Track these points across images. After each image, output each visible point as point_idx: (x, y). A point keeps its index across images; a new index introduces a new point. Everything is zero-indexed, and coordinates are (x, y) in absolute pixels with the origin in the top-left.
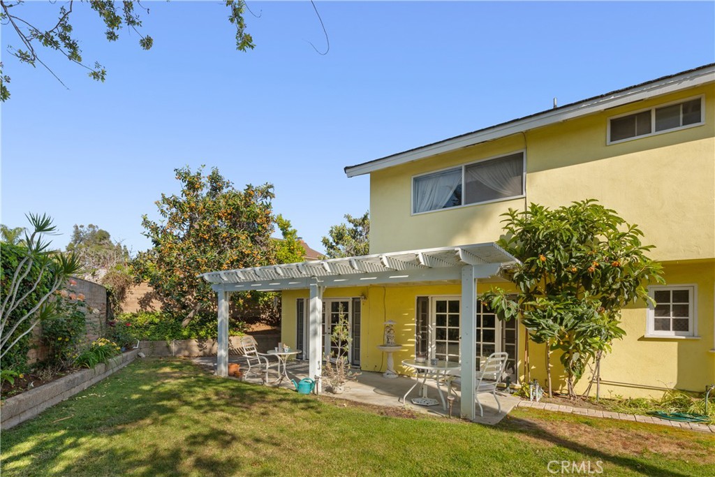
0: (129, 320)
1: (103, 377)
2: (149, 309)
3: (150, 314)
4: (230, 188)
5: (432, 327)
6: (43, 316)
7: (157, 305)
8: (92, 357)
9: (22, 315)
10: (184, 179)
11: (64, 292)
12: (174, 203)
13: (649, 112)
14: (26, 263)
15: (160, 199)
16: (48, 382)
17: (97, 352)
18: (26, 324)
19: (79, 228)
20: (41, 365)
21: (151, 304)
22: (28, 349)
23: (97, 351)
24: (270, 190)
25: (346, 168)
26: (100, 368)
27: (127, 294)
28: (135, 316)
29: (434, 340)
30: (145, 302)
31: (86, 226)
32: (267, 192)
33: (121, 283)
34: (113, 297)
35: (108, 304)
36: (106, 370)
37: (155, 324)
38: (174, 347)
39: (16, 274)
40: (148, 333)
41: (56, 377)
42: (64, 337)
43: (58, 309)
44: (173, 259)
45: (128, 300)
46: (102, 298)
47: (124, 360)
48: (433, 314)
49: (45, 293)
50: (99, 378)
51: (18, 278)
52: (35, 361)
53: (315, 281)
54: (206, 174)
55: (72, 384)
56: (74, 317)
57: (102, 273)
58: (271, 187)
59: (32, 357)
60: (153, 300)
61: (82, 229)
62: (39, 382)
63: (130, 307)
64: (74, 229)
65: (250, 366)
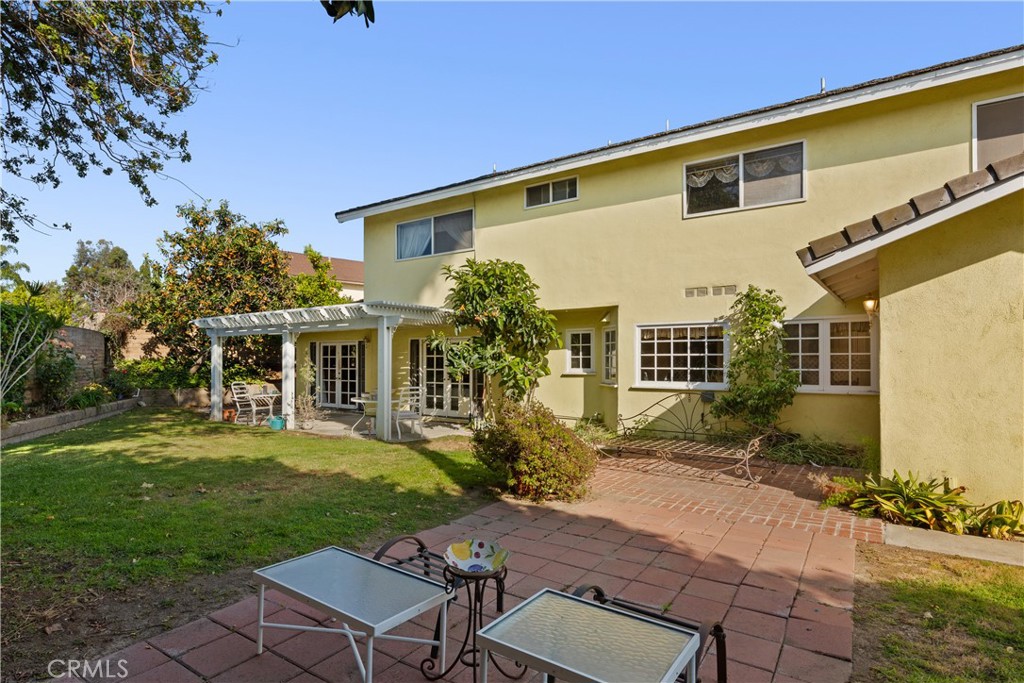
0: (130, 368)
1: (94, 419)
2: (154, 356)
3: (155, 361)
4: (242, 222)
5: (423, 370)
6: (38, 361)
7: (164, 350)
8: (83, 400)
9: (21, 361)
10: (187, 215)
11: (55, 341)
12: (179, 240)
13: (548, 185)
14: (25, 321)
15: (162, 236)
16: (42, 416)
17: (88, 397)
18: (23, 369)
19: (86, 245)
20: (34, 404)
21: (157, 350)
22: (24, 390)
23: (87, 394)
24: (281, 226)
25: (337, 214)
26: (91, 410)
27: (130, 339)
28: (137, 363)
29: (425, 383)
30: (149, 348)
31: (95, 242)
32: (278, 228)
33: (121, 328)
34: (113, 342)
35: (107, 350)
36: (98, 414)
37: (160, 371)
38: (179, 398)
39: (17, 330)
40: (151, 380)
41: (47, 414)
42: (55, 379)
43: (51, 356)
44: (174, 302)
45: (130, 345)
46: (99, 345)
47: (119, 407)
48: (423, 357)
49: (40, 343)
50: (90, 420)
51: (18, 335)
52: (30, 401)
53: (286, 328)
54: (214, 207)
55: (63, 421)
56: (63, 363)
57: (100, 317)
58: (281, 222)
59: (28, 396)
60: (160, 346)
61: (89, 247)
62: (34, 415)
63: (133, 352)
64: (78, 246)
65: (240, 409)
